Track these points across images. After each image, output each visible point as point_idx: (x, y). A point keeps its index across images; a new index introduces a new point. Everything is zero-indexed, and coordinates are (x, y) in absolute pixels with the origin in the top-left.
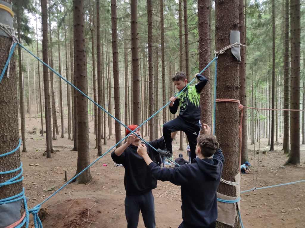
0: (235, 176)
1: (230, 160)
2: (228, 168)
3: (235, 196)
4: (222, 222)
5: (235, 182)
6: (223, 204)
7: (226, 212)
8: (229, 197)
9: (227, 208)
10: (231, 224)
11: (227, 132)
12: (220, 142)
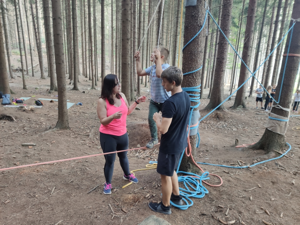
1: (289, 95)
2: (287, 100)
3: (288, 117)
4: (278, 133)
5: (289, 108)
6: (280, 122)
7: (281, 126)
8: (285, 118)
9: (282, 124)
10: (283, 133)
11: (291, 76)
12: (285, 83)
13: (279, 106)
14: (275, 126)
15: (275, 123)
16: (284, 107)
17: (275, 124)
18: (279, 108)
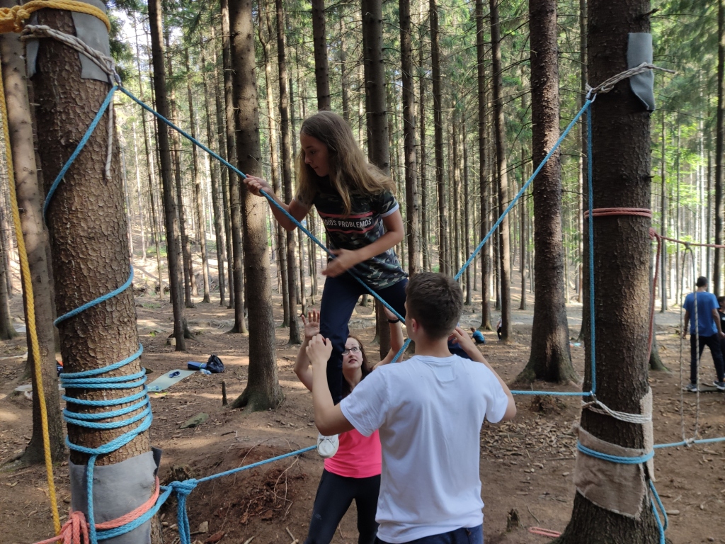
0: (641, 398)
1: (628, 360)
2: (623, 381)
3: (642, 446)
4: (609, 509)
5: (640, 413)
6: (612, 465)
7: (620, 484)
8: (627, 449)
9: (621, 476)
10: (633, 513)
11: (620, 290)
12: (601, 315)
13: (598, 402)
14: (596, 480)
15: (594, 469)
16: (617, 409)
17: (595, 475)
18: (600, 411)
